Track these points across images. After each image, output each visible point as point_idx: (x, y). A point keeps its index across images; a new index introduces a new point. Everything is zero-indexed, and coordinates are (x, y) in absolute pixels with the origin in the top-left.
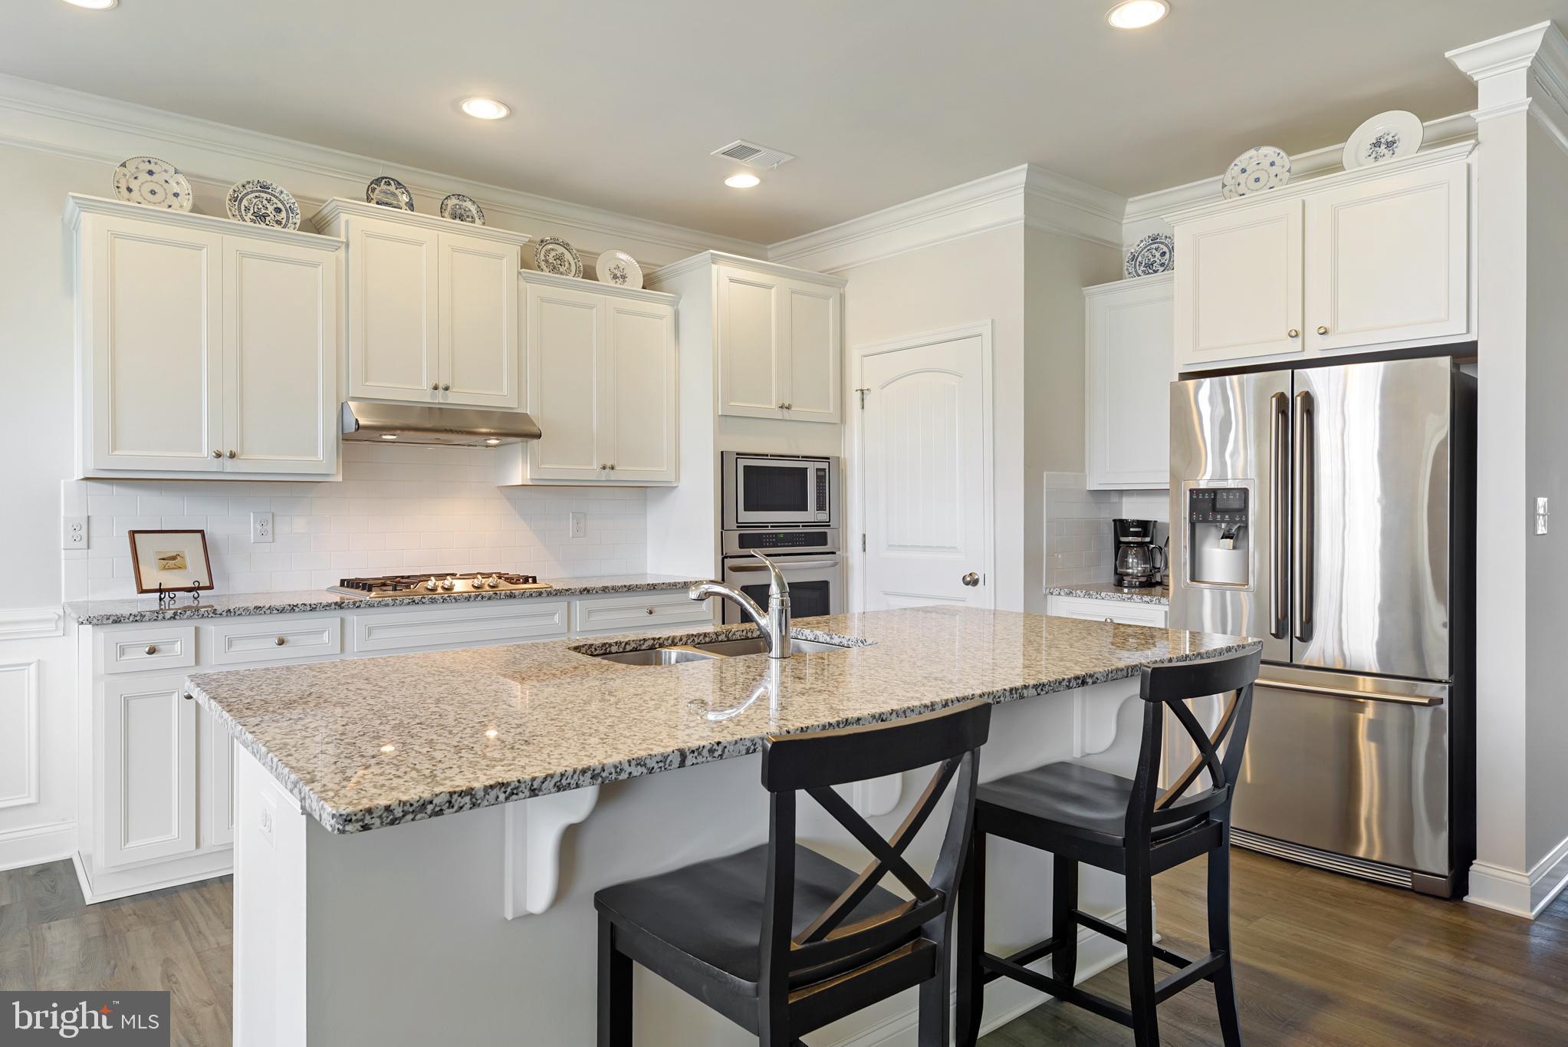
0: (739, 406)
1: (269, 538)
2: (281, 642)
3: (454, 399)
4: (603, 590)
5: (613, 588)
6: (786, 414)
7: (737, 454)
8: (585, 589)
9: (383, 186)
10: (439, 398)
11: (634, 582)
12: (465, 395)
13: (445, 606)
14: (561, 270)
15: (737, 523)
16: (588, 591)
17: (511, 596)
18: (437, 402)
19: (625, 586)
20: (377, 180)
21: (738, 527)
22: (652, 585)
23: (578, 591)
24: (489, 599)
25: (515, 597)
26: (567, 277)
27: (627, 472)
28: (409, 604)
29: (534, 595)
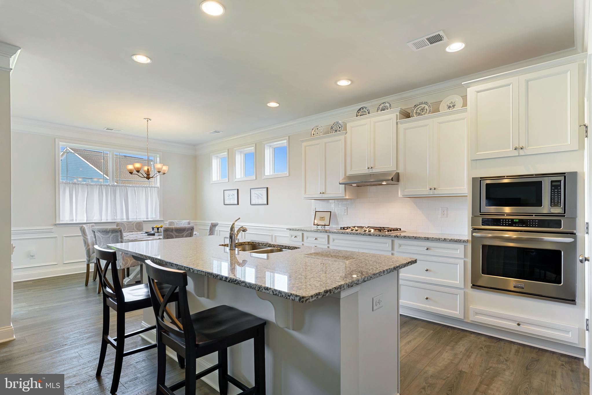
0: (483, 154)
1: (346, 214)
2: (316, 239)
3: (374, 171)
4: (404, 237)
5: (408, 237)
6: (522, 152)
7: (481, 178)
8: (397, 236)
9: (362, 110)
10: (371, 171)
11: (418, 236)
12: (379, 169)
13: (350, 235)
14: (422, 114)
15: (480, 212)
16: (398, 237)
17: (370, 235)
18: (370, 172)
19: (414, 237)
20: (360, 109)
21: (480, 215)
22: (427, 238)
23: (394, 236)
24: (363, 235)
25: (371, 235)
26: (425, 115)
27: (443, 190)
28: (341, 233)
29: (377, 235)
